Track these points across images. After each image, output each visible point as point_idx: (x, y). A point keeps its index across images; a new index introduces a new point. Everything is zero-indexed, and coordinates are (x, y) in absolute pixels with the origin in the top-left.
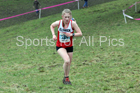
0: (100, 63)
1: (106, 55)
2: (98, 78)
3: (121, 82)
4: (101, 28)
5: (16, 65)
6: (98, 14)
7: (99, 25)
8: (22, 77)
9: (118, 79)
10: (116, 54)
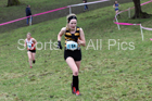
0: (93, 70)
1: (99, 62)
2: (90, 86)
3: (114, 89)
4: (94, 35)
5: (6, 74)
6: (91, 21)
7: (92, 32)
8: (12, 86)
9: (110, 86)
10: (109, 61)
